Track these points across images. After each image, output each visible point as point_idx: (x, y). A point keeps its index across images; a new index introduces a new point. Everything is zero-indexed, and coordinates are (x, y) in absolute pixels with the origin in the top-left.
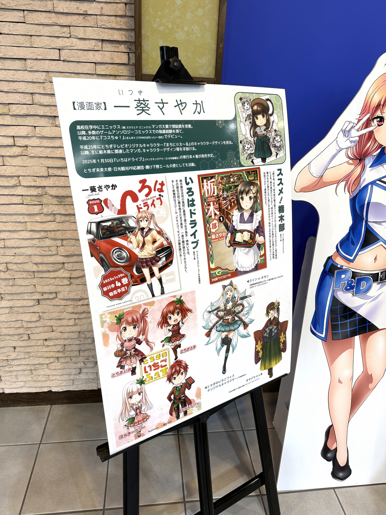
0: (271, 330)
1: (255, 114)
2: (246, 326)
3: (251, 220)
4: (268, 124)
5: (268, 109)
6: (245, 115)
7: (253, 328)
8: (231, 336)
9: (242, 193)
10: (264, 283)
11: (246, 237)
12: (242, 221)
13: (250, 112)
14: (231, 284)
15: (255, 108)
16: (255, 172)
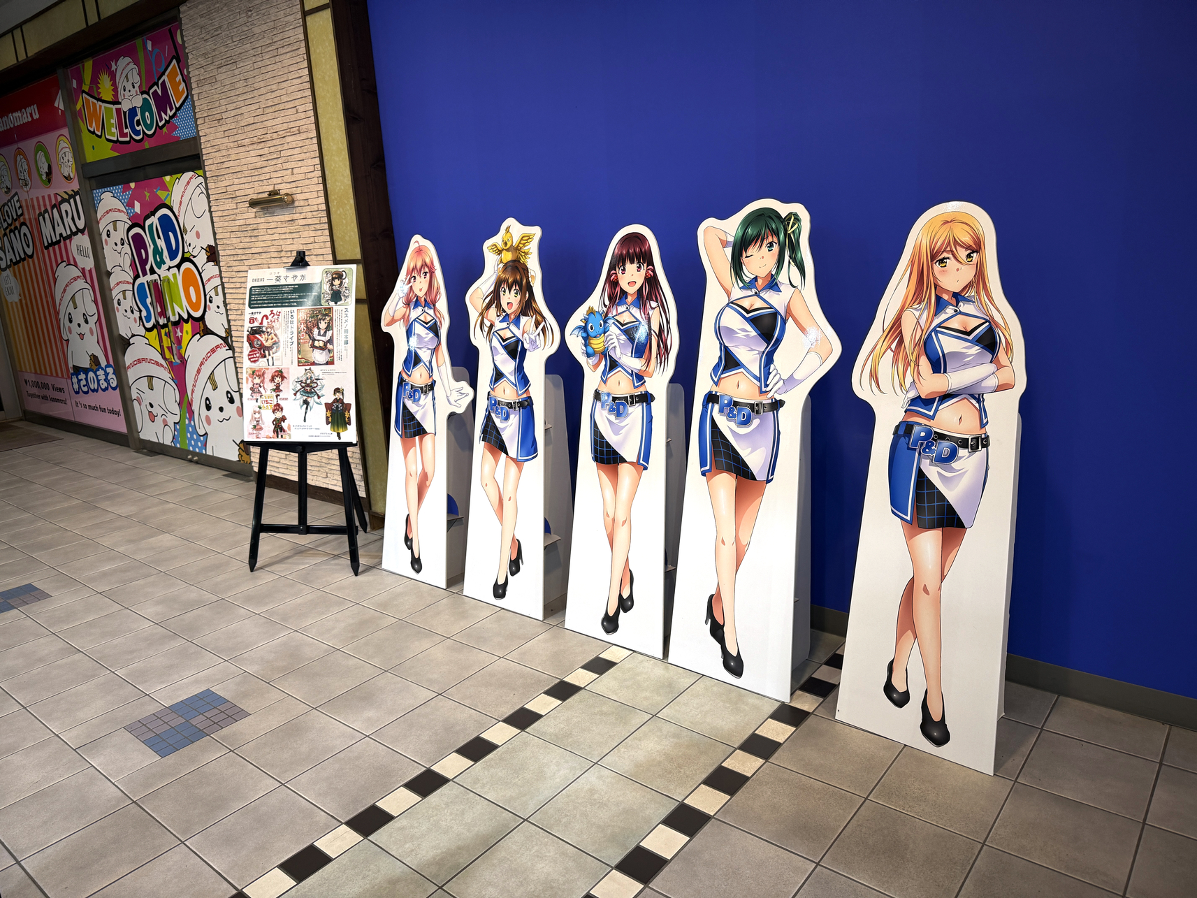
0: (337, 406)
1: (333, 279)
2: (319, 397)
3: (325, 335)
4: (341, 284)
5: (342, 276)
6: (327, 280)
7: (324, 400)
8: (309, 400)
9: (320, 319)
10: (333, 374)
11: (321, 344)
12: (319, 334)
13: (330, 278)
14: (310, 369)
15: (334, 276)
16: (330, 309)
